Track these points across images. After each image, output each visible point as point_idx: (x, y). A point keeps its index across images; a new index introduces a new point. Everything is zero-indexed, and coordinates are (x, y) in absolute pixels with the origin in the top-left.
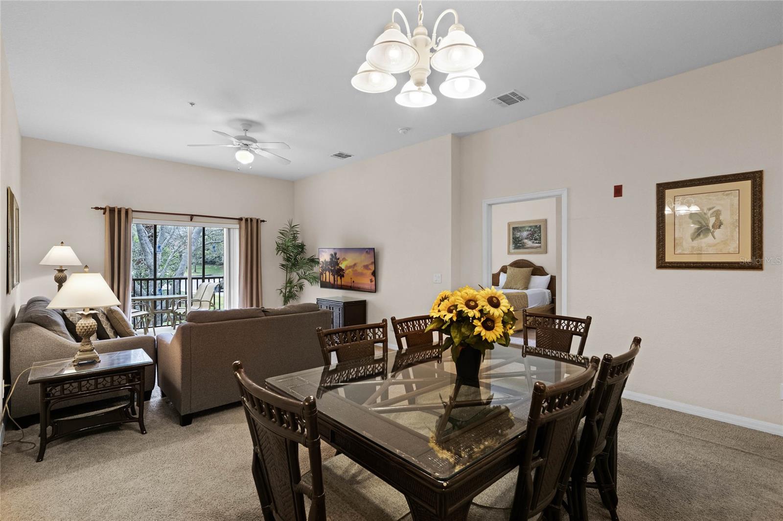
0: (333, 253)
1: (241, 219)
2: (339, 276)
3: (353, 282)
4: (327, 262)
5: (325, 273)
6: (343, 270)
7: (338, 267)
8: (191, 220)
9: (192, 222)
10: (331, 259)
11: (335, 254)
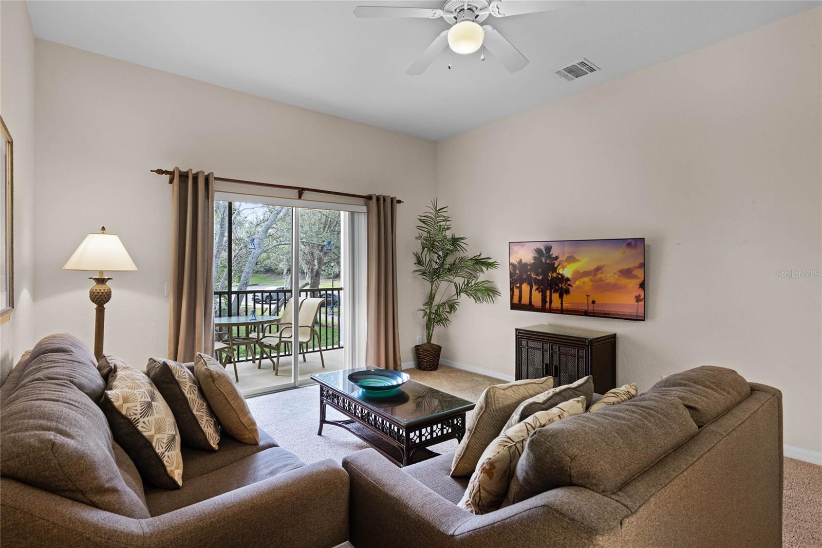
0: (542, 248)
1: (369, 198)
2: (556, 291)
3: (593, 302)
4: (526, 264)
5: (520, 288)
6: (568, 279)
7: (554, 275)
8: (300, 198)
9: (300, 201)
10: (535, 258)
11: (549, 249)
